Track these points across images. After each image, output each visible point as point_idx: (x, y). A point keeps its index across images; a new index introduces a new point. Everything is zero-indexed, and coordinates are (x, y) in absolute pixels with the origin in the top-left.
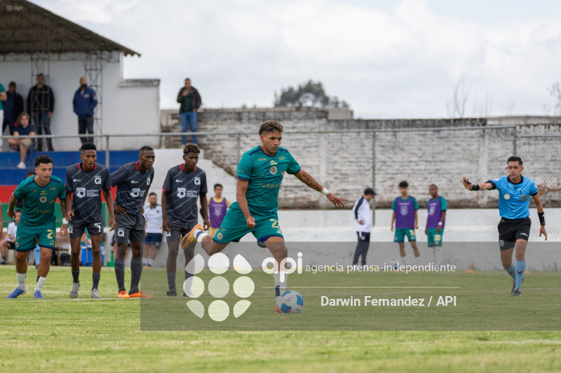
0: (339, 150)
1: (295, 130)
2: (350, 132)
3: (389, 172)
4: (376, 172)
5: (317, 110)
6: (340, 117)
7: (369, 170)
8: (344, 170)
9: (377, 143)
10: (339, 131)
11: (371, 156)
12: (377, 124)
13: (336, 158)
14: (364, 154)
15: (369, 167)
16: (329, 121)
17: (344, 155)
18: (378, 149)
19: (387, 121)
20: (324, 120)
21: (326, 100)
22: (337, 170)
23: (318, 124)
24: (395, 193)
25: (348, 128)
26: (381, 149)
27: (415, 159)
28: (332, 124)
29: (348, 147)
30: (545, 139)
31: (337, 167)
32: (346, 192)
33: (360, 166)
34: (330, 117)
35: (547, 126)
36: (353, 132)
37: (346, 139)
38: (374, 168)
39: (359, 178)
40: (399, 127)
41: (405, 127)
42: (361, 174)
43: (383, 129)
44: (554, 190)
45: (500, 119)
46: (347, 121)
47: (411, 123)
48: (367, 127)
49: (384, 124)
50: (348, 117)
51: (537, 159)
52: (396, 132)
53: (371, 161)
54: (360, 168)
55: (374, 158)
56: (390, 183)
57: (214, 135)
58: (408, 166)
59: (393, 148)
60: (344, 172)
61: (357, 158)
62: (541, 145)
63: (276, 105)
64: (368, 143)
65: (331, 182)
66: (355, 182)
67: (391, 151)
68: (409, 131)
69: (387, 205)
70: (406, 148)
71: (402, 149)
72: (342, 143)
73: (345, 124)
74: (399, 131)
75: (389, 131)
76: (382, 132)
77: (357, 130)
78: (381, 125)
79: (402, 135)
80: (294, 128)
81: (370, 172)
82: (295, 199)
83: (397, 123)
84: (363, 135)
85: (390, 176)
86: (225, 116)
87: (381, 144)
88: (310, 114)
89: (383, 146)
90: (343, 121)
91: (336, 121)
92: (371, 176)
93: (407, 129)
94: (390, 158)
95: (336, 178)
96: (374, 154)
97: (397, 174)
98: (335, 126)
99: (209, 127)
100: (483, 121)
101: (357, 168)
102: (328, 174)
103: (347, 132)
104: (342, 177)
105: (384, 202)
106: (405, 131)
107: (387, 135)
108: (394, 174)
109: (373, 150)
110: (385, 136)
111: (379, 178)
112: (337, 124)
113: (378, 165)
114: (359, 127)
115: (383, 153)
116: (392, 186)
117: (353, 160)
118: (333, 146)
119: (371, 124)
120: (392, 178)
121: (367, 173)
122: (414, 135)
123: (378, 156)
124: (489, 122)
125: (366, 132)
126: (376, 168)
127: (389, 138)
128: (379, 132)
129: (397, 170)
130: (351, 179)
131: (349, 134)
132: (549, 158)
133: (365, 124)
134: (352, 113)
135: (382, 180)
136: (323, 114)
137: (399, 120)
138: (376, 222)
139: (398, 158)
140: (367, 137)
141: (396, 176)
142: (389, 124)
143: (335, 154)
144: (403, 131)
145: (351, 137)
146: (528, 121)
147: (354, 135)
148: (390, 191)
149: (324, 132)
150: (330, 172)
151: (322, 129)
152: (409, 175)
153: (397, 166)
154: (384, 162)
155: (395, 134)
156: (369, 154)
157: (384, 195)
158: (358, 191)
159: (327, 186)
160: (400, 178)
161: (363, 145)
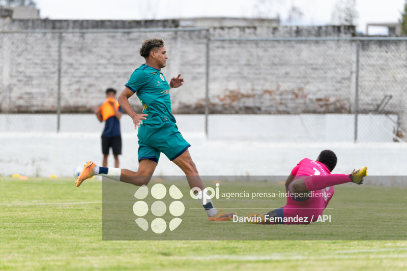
0: (23, 51)
2: (35, 32)
3: (76, 74)
4: (62, 74)
6: (26, 16)
7: (54, 73)
8: (28, 72)
9: (64, 44)
10: (24, 31)
11: (56, 58)
12: (64, 24)
13: (20, 60)
14: (50, 55)
15: (55, 69)
16: (13, 21)
17: (29, 57)
18: (64, 51)
19: (75, 22)
20: (8, 20)
22: (20, 72)
23: (1, 23)
24: (81, 97)
25: (34, 28)
26: (68, 50)
27: (103, 61)
28: (17, 23)
29: (33, 48)
30: (240, 42)
31: (21, 69)
32: (30, 96)
33: (46, 68)
34: (15, 16)
35: (242, 29)
36: (39, 33)
37: (31, 39)
38: (59, 71)
39: (44, 81)
40: (87, 28)
41: (94, 27)
42: (47, 77)
43: (70, 30)
44: (248, 96)
45: (195, 20)
46: (33, 21)
47: (99, 24)
48: (54, 28)
49: (71, 25)
50: (35, 16)
51: (231, 63)
52: (83, 33)
53: (57, 63)
54: (45, 70)
55: (60, 60)
56: (76, 86)
58: (96, 69)
59: (81, 50)
60: (28, 74)
61: (42, 60)
62: (236, 49)
64: (54, 44)
65: (15, 85)
66: (39, 85)
67: (79, 53)
68: (97, 32)
69: (73, 110)
70: (94, 50)
71: (90, 52)
72: (26, 43)
73: (30, 24)
74: (87, 33)
75: (77, 33)
76: (69, 33)
77: (43, 31)
78: (68, 25)
79: (90, 36)
81: (56, 75)
83: (85, 24)
84: (49, 36)
85: (76, 79)
87: (68, 45)
89: (70, 48)
90: (28, 20)
91: (21, 21)
92: (56, 79)
93: (95, 30)
94: (77, 60)
95: (20, 81)
96: (60, 56)
97: (84, 77)
98: (20, 26)
100: (175, 23)
101: (42, 71)
102: (11, 76)
103: (32, 33)
104: (25, 79)
105: (70, 107)
106: (94, 33)
107: (74, 36)
108: (81, 77)
109: (59, 51)
110: (72, 37)
111: (65, 81)
112: (22, 24)
113: (64, 68)
114: (46, 28)
115: (69, 54)
116: (79, 90)
117: (38, 61)
118: (17, 47)
119: (58, 25)
120: (78, 82)
121: (52, 75)
122: (103, 37)
123: (66, 58)
124: (182, 23)
125: (53, 33)
126: (62, 71)
127: (77, 39)
128: (66, 32)
129: (85, 73)
130: (35, 82)
131: (34, 34)
132: (243, 62)
133: (50, 25)
134: (38, 11)
135: (68, 83)
136: (7, 13)
137: (87, 21)
138: (61, 127)
139: (85, 60)
140: (53, 38)
141: (83, 79)
142: (77, 24)
143: (19, 55)
144: (91, 33)
145: (36, 37)
146: (222, 23)
147: (40, 36)
148: (77, 95)
149: (7, 33)
150: (14, 73)
151: (6, 29)
152: (97, 78)
153: (84, 69)
154: (71, 65)
155: (82, 35)
156: (55, 55)
157: (70, 100)
158: (43, 95)
159: (10, 88)
160: (87, 81)
161: (49, 47)
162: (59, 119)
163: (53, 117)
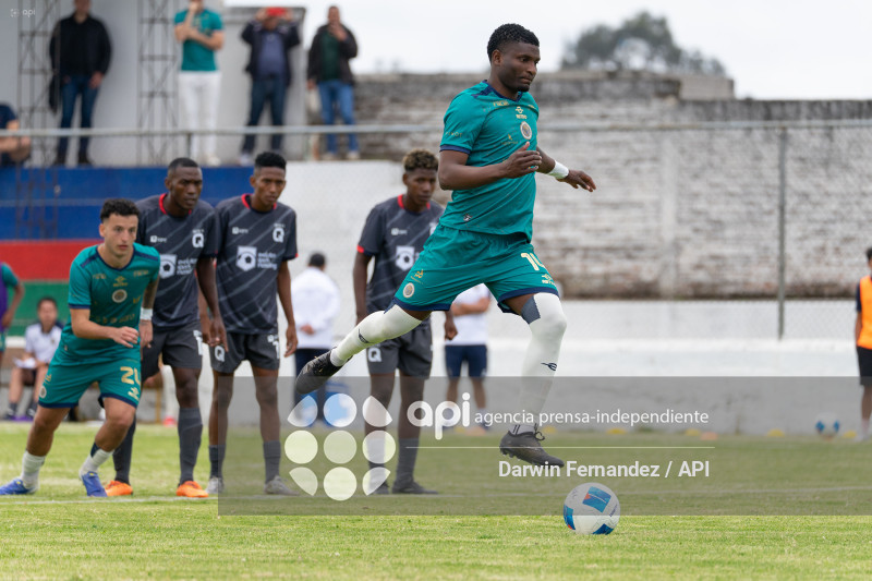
0: (703, 168)
1: (607, 123)
2: (730, 128)
3: (817, 216)
4: (788, 216)
5: (656, 80)
6: (707, 93)
7: (770, 213)
8: (718, 210)
9: (790, 152)
10: (706, 124)
11: (776, 182)
12: (790, 110)
13: (697, 186)
14: (760, 176)
15: (769, 204)
16: (683, 103)
17: (718, 179)
18: (791, 166)
19: (813, 104)
20: (670, 102)
21: (674, 55)
22: (698, 213)
23: (656, 110)
24: (828, 264)
25: (726, 118)
26: (797, 165)
28: (690, 109)
29: (723, 160)
31: (701, 205)
32: (720, 263)
33: (751, 203)
34: (687, 93)
36: (736, 129)
37: (720, 143)
38: (782, 209)
39: (749, 230)
40: (839, 117)
41: (852, 116)
42: (753, 222)
43: (804, 122)
46: (724, 104)
47: (865, 107)
48: (768, 117)
49: (805, 110)
50: (723, 94)
52: (831, 128)
53: (777, 192)
54: (752, 208)
55: (783, 186)
56: (817, 242)
57: (426, 133)
58: (858, 203)
59: (826, 163)
60: (714, 216)
61: (745, 186)
63: (565, 65)
64: (770, 153)
65: (687, 239)
66: (739, 240)
67: (822, 171)
68: (861, 127)
69: (812, 291)
70: (854, 163)
71: (846, 167)
72: (711, 151)
73: (718, 110)
74: (838, 127)
75: (817, 127)
76: (801, 128)
77: (746, 123)
78: (798, 112)
79: (845, 134)
80: (604, 117)
81: (774, 219)
82: (606, 277)
83: (834, 109)
84: (758, 135)
85: (818, 227)
86: (449, 90)
87: (800, 154)
88: (639, 86)
89: (802, 160)
90: (713, 103)
91: (698, 103)
92: (775, 225)
93: (856, 121)
94: (818, 186)
95: (696, 230)
96: (782, 177)
97: (833, 222)
98: (697, 114)
99: (415, 114)
101: (743, 209)
102: (680, 221)
103: (722, 129)
104: (709, 227)
105: (803, 285)
106: (853, 127)
107: (812, 134)
108: (825, 222)
109: (781, 167)
110: (806, 137)
111: (793, 231)
112: (700, 110)
113: (791, 202)
114: (751, 117)
115: (802, 174)
116: (823, 249)
117: (736, 189)
118: (692, 159)
119: (776, 111)
120: (822, 232)
121: (766, 219)
123: (795, 182)
125: (766, 128)
126: (788, 208)
127: (816, 141)
128: (795, 127)
129: (835, 213)
130: (730, 233)
131: (727, 132)
133: (762, 110)
134: (731, 84)
135: (799, 234)
136: (669, 88)
137: (839, 103)
138: (787, 329)
139: (835, 187)
140: (767, 140)
141: (831, 227)
142: (818, 110)
143: (696, 176)
144: (847, 127)
145: (731, 136)
147: (738, 134)
148: (818, 261)
149: (670, 129)
150: (685, 215)
151: (668, 121)
152: (860, 224)
153: (833, 205)
154: (805, 196)
155: (829, 133)
156: (773, 177)
157: (804, 269)
158: (746, 260)
159: (677, 247)
160: (839, 230)
161: (758, 158)
162: (781, 310)
163: (769, 308)
